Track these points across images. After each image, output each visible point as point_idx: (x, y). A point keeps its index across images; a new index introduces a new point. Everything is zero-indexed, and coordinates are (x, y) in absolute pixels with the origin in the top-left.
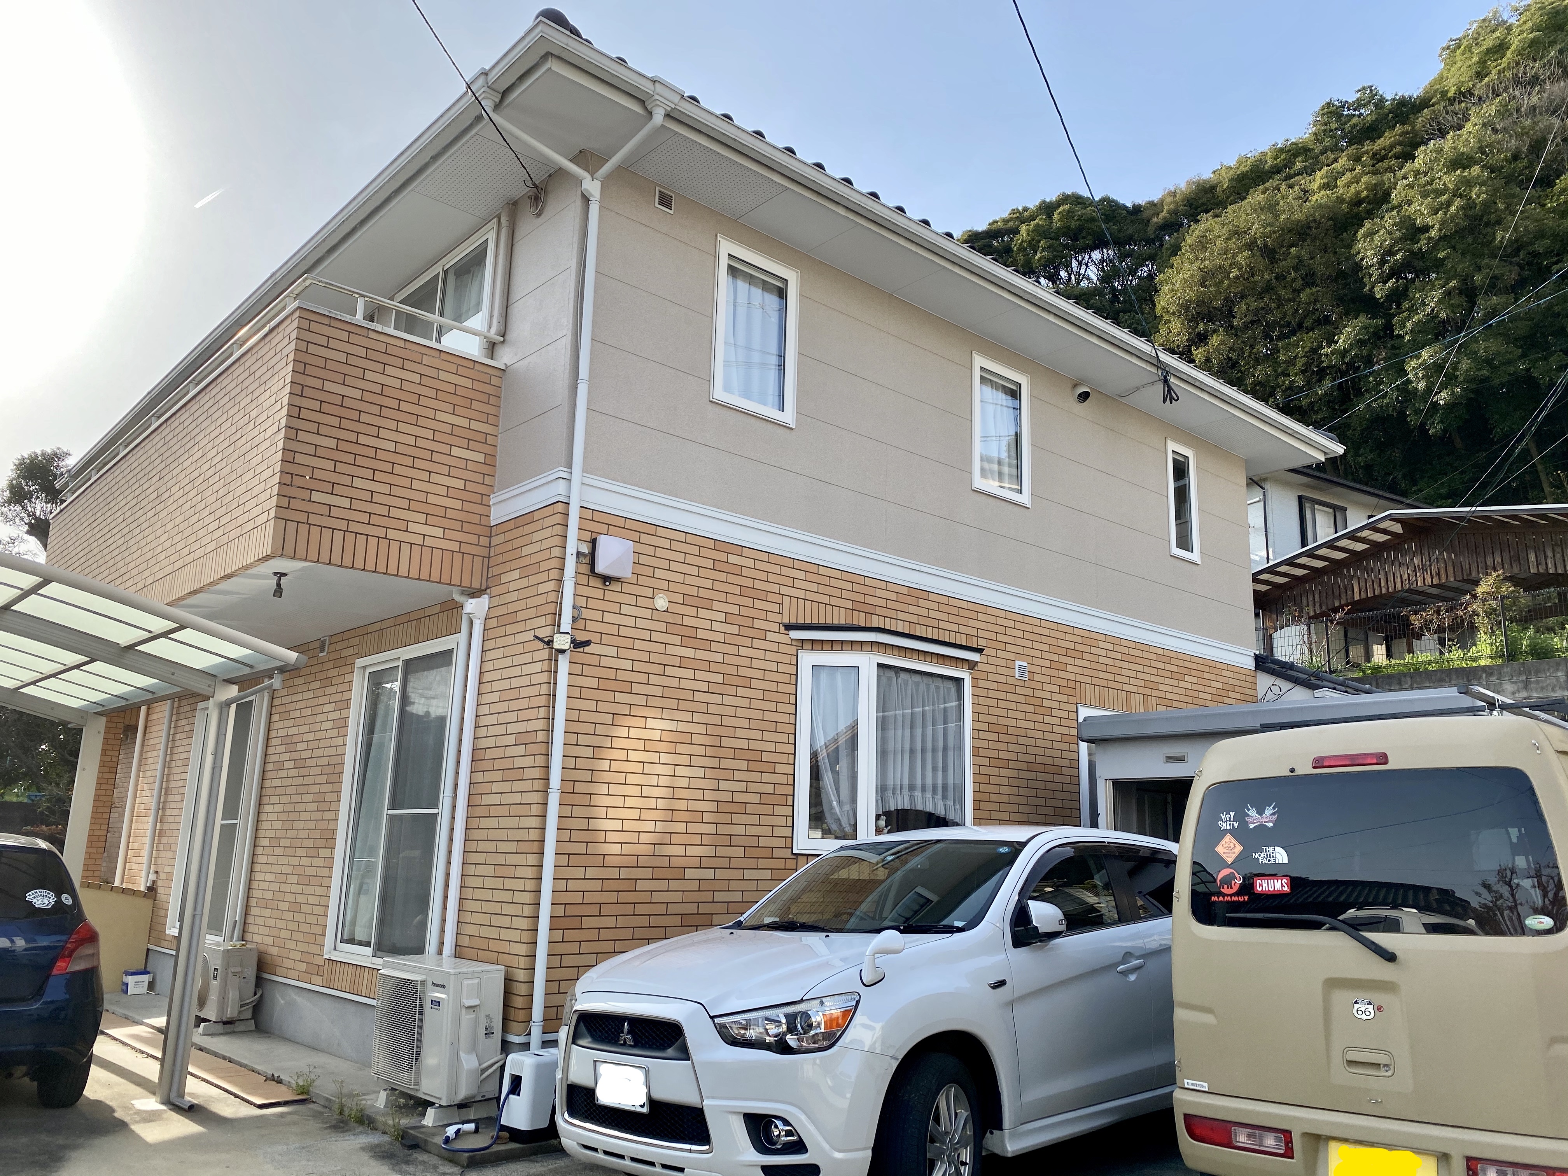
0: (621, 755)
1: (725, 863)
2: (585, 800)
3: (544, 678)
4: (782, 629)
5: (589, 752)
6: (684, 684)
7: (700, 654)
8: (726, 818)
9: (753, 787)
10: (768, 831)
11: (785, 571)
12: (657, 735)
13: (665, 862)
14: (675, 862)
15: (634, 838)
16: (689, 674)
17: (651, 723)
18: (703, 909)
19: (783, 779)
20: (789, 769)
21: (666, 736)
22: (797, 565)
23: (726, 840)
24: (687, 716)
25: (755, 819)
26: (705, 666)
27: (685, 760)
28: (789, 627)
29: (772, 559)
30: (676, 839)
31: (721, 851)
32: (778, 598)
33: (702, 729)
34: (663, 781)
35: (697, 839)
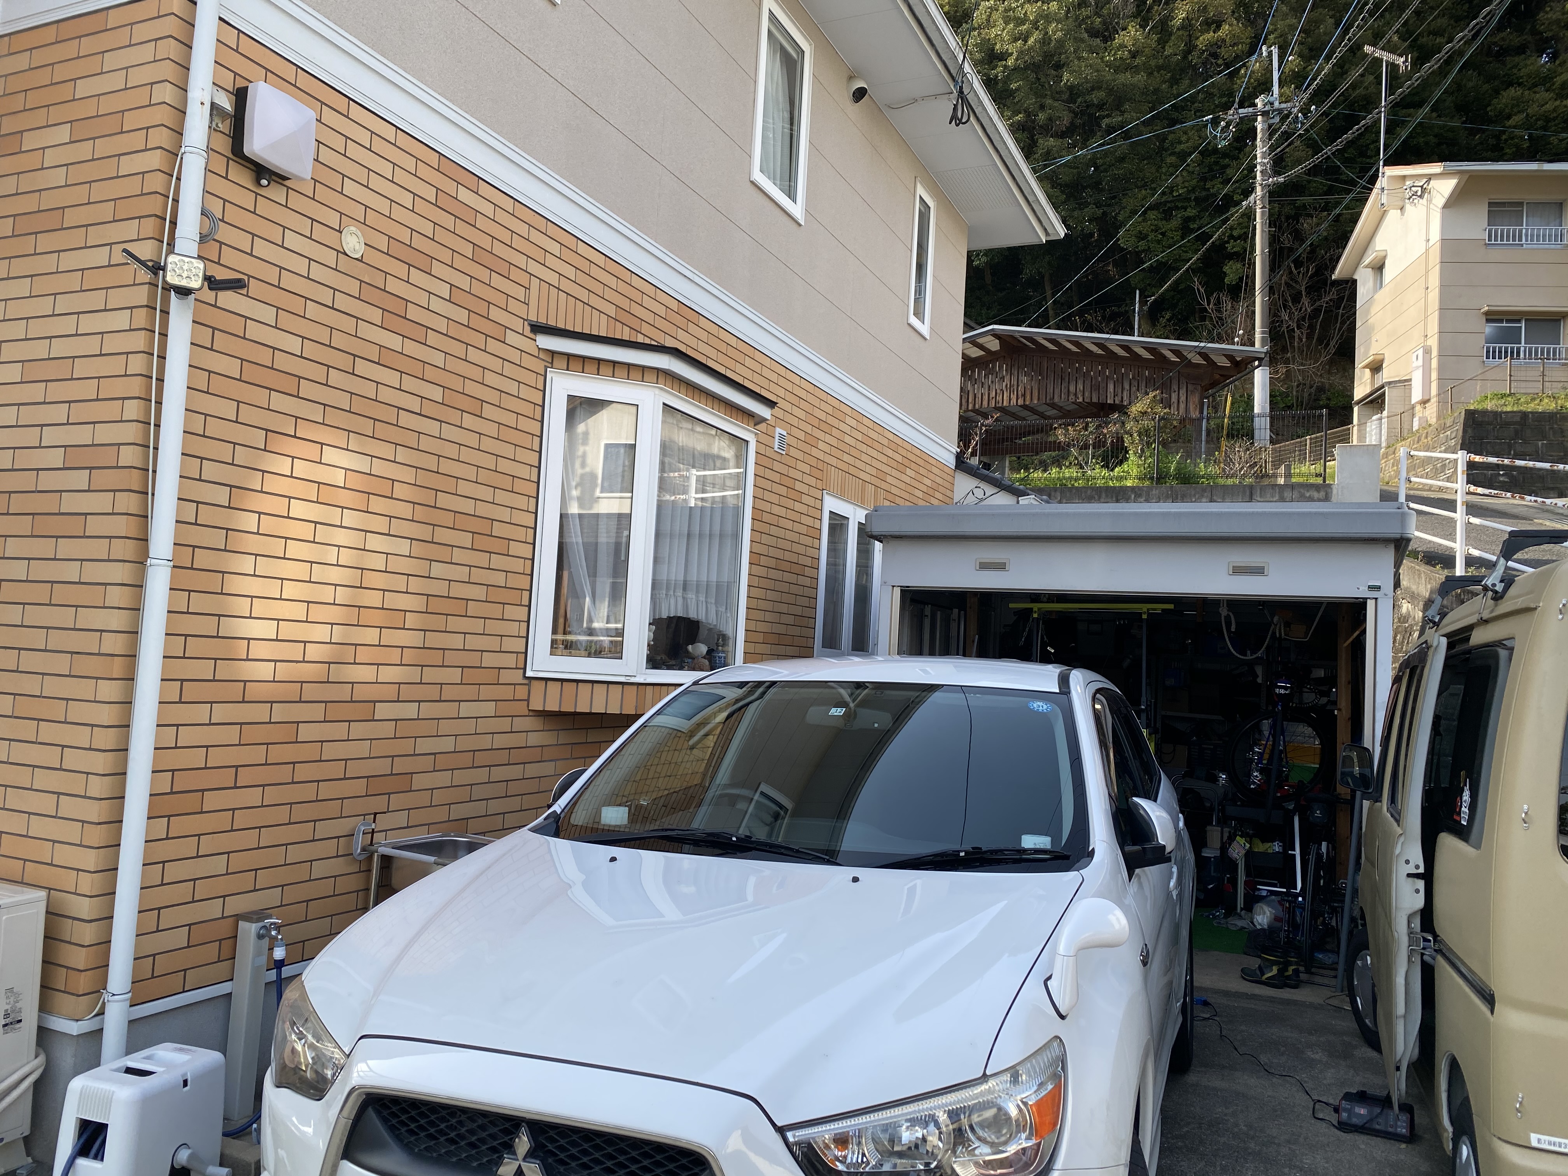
0: (278, 506)
1: (433, 692)
2: (213, 582)
3: (139, 341)
4: (528, 329)
5: (221, 496)
6: (385, 394)
7: (411, 348)
8: (437, 622)
9: (478, 575)
10: (493, 643)
11: (535, 236)
12: (339, 478)
13: (344, 693)
14: (361, 693)
15: (295, 653)
16: (392, 378)
17: (330, 455)
18: (401, 766)
19: (519, 565)
20: (526, 551)
21: (355, 481)
22: (551, 230)
23: (436, 657)
24: (386, 451)
25: (477, 626)
26: (417, 369)
27: (380, 524)
28: (538, 329)
29: (520, 212)
30: (363, 655)
31: (430, 675)
32: (523, 279)
33: (408, 475)
34: (346, 557)
35: (394, 656)
